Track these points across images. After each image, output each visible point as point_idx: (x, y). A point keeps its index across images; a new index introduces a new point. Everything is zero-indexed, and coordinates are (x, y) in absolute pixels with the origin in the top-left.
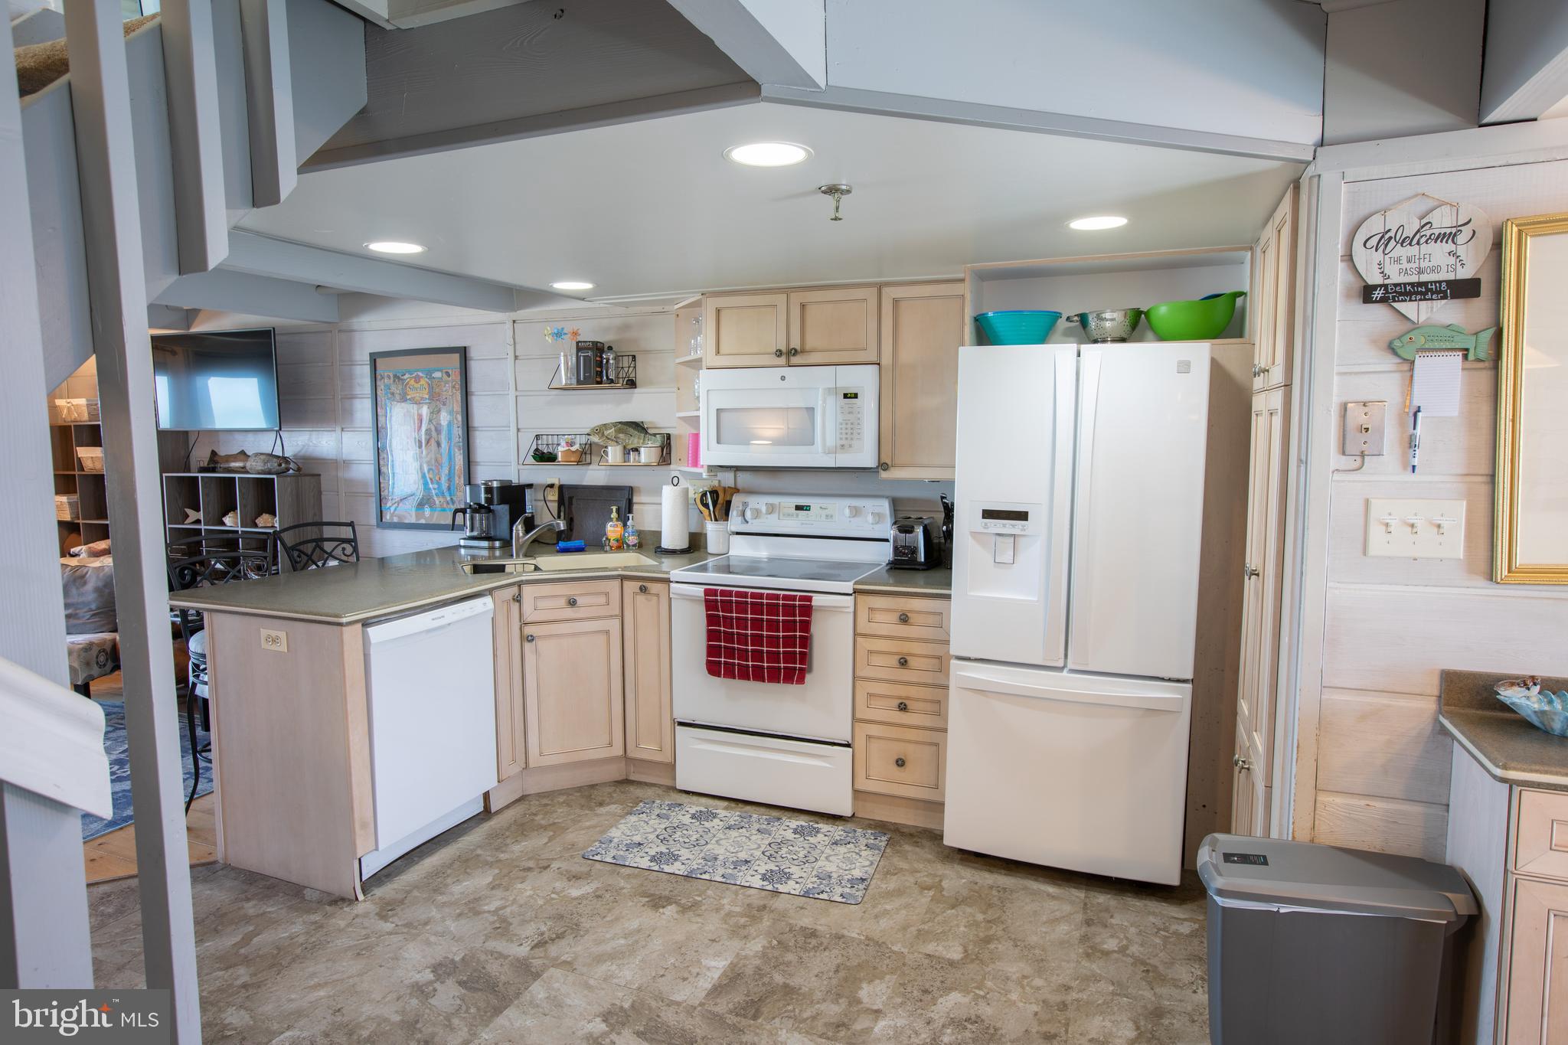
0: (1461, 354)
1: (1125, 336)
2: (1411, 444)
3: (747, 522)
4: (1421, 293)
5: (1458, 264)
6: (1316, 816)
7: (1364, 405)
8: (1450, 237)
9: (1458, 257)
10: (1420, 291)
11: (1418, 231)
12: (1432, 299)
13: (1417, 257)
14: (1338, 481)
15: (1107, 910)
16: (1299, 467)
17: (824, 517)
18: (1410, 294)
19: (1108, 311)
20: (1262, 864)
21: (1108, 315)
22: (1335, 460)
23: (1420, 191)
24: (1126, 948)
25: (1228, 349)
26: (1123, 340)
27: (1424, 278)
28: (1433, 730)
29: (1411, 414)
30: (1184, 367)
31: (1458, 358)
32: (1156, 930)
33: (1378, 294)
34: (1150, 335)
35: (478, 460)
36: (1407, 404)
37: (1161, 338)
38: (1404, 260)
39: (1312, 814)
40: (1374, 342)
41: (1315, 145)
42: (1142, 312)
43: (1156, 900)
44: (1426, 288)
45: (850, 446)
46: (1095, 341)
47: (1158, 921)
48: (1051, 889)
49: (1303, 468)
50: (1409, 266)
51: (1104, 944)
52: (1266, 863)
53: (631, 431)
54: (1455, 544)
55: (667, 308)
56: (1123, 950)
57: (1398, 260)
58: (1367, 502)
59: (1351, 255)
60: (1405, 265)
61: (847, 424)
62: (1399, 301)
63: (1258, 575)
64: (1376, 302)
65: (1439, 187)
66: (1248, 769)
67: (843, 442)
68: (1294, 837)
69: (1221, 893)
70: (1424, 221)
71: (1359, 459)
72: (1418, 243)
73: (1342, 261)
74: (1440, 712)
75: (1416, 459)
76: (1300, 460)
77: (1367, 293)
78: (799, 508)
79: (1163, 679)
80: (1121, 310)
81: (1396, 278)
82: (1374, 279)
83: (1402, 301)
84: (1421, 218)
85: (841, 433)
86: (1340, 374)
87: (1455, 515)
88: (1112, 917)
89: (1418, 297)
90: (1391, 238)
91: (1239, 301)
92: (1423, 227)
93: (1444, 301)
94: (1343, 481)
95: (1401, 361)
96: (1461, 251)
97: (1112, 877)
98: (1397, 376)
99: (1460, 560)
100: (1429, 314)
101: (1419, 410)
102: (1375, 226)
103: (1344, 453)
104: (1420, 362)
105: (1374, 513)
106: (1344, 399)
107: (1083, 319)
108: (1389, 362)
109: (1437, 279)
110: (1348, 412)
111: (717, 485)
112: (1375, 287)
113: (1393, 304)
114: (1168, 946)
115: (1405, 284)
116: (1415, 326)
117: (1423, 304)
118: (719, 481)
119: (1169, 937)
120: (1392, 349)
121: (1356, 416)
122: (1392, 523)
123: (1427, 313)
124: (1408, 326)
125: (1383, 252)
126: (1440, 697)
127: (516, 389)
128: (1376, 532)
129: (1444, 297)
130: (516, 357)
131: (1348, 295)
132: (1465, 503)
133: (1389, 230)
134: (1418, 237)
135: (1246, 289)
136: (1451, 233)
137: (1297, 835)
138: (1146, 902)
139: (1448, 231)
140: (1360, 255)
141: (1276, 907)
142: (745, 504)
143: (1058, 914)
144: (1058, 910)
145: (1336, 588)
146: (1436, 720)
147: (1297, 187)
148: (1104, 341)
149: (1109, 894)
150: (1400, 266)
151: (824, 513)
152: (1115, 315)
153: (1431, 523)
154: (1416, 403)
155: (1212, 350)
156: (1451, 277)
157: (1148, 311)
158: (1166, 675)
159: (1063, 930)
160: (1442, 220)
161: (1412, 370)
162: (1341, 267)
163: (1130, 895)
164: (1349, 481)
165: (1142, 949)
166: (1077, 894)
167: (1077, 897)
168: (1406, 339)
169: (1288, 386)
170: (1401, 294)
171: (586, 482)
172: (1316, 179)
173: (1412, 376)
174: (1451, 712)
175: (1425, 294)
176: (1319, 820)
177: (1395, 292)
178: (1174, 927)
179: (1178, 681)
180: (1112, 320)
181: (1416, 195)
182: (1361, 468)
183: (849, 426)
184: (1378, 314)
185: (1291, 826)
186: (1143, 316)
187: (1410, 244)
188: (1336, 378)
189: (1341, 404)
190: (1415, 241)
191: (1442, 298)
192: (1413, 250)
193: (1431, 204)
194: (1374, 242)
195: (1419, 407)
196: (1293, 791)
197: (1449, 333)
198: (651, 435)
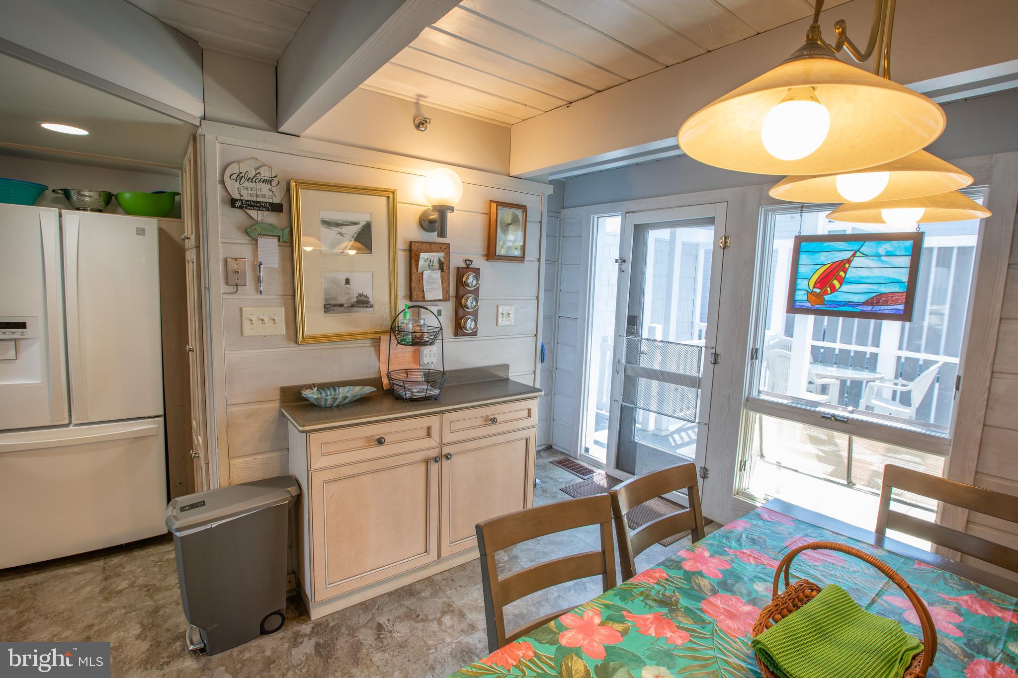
0: (277, 238)
1: (101, 208)
2: (258, 280)
4: (258, 207)
5: (273, 196)
6: (231, 472)
7: (236, 260)
8: (269, 182)
9: (273, 192)
10: (257, 205)
11: (255, 176)
12: (263, 210)
13: (255, 188)
14: (226, 299)
15: (121, 565)
16: (205, 291)
18: (253, 206)
19: (86, 190)
20: (202, 505)
21: (86, 193)
22: (224, 288)
23: (254, 156)
24: (135, 582)
25: (169, 224)
26: (100, 211)
27: (259, 199)
28: (279, 415)
29: (258, 266)
30: (141, 232)
31: (276, 240)
32: (154, 564)
33: (238, 204)
34: (120, 210)
36: (256, 260)
37: (128, 213)
38: (249, 189)
39: (228, 471)
40: (238, 228)
41: (200, 118)
42: (113, 195)
43: (155, 546)
44: (260, 204)
46: (78, 209)
47: (155, 558)
48: (76, 569)
49: (207, 292)
50: (252, 192)
51: (118, 587)
52: (204, 504)
54: (281, 328)
56: (132, 585)
57: (247, 189)
58: (241, 309)
59: (224, 182)
60: (250, 192)
62: (248, 209)
63: (193, 351)
64: (237, 208)
65: (264, 157)
66: (198, 457)
68: (220, 486)
69: (178, 530)
70: (257, 172)
71: (235, 287)
72: (255, 182)
73: (219, 183)
74: (281, 407)
75: (262, 287)
76: (205, 288)
77: (233, 202)
79: (144, 418)
80: (96, 191)
81: (246, 197)
82: (236, 196)
83: (250, 209)
84: (256, 170)
86: (223, 243)
87: (280, 314)
88: (124, 568)
89: (257, 208)
90: (242, 177)
91: (177, 198)
92: (257, 174)
93: (268, 212)
94: (228, 299)
95: (251, 239)
96: (274, 189)
97: (122, 545)
98: (250, 246)
99: (283, 335)
100: (262, 218)
101: (261, 264)
102: (234, 169)
103: (227, 284)
104: (259, 240)
105: (245, 315)
106: (226, 256)
107: (67, 193)
108: (245, 240)
109: (265, 201)
110: (228, 263)
112: (237, 200)
113: (247, 210)
114: (162, 570)
115: (251, 201)
116: (256, 222)
117: (259, 212)
119: (163, 564)
120: (246, 232)
121: (232, 265)
122: (254, 319)
123: (261, 216)
124: (253, 222)
125: (240, 183)
126: (281, 400)
128: (246, 324)
129: (268, 210)
131: (224, 202)
132: (284, 308)
133: (242, 172)
134: (255, 179)
135: (181, 192)
136: (269, 180)
137: (221, 484)
138: (147, 550)
139: (268, 179)
140: (229, 183)
141: (209, 526)
143: (83, 582)
144: (83, 580)
145: (229, 354)
146: (281, 412)
147: (195, 139)
148: (85, 210)
149: (122, 555)
150: (248, 192)
152: (92, 194)
153: (271, 319)
154: (260, 260)
155: (159, 224)
156: (271, 201)
157: (117, 194)
158: (146, 415)
159: (87, 591)
160: (265, 173)
161: (257, 244)
162: (219, 186)
163: (136, 550)
164: (231, 299)
165: (145, 579)
166: (98, 564)
167: (97, 566)
168: (253, 228)
169: (198, 247)
170: (249, 205)
172: (203, 137)
173: (257, 247)
174: (285, 406)
175: (260, 207)
176: (233, 473)
177: (246, 204)
178: (166, 557)
179: (155, 417)
180: (89, 197)
181: (253, 158)
182: (237, 291)
184: (238, 215)
185: (218, 481)
186: (114, 197)
187: (252, 181)
188: (220, 245)
189: (224, 258)
190: (253, 181)
191: (267, 211)
192: (253, 185)
193: (260, 164)
194: (234, 177)
195: (261, 262)
196: (217, 462)
197: (272, 228)
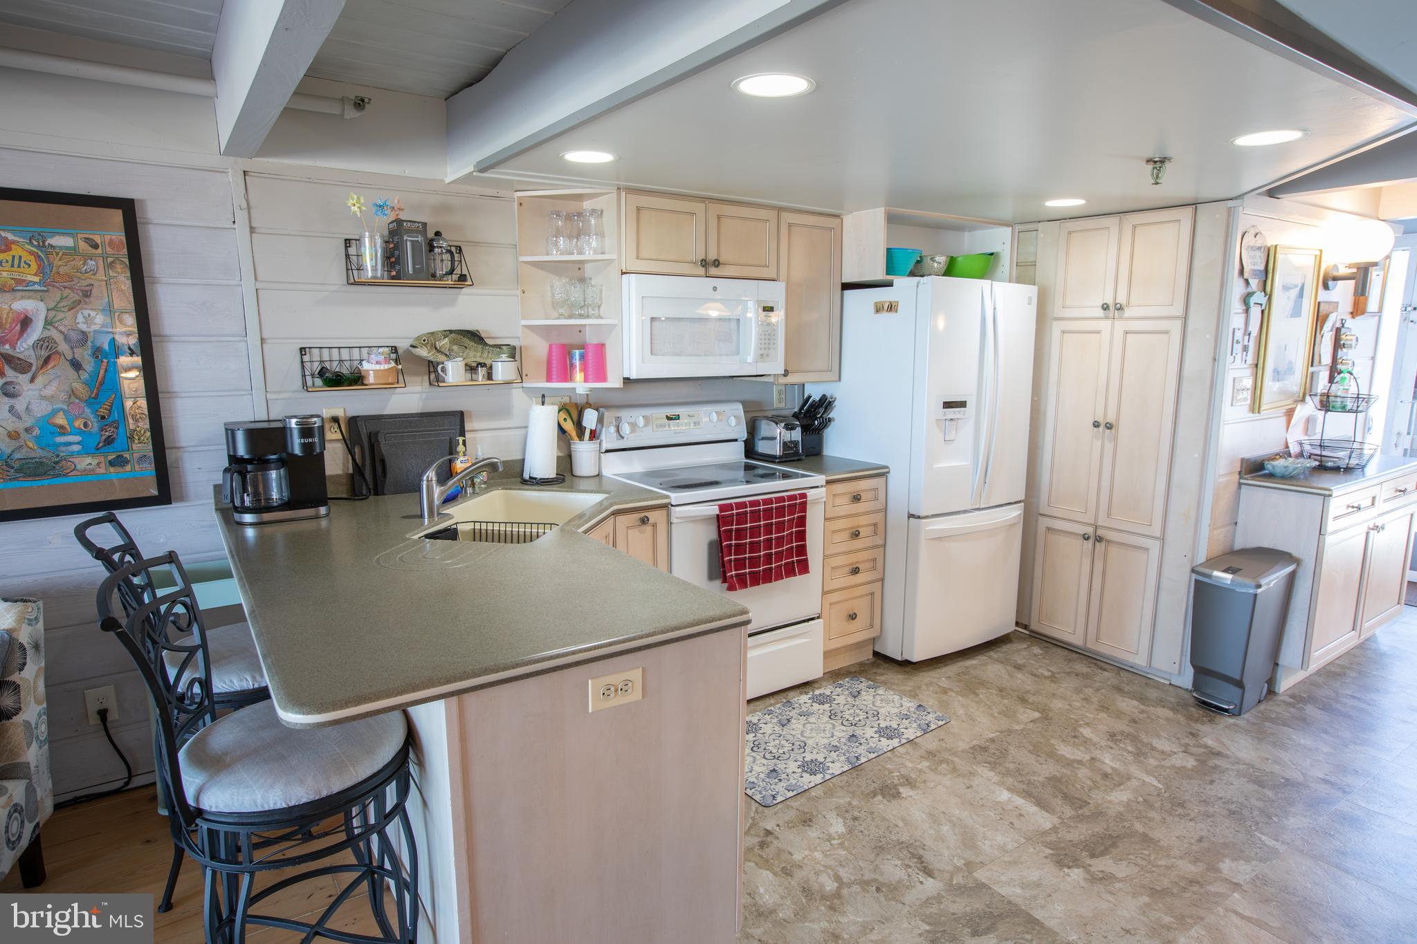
3: (623, 438)
5: (1261, 263)
7: (1238, 330)
14: (1229, 369)
17: (692, 425)
19: (938, 256)
21: (938, 259)
22: (1230, 359)
23: (1254, 224)
27: (1255, 267)
28: (1237, 488)
30: (1030, 301)
35: (177, 389)
42: (952, 259)
45: (768, 355)
50: (1252, 261)
53: (467, 341)
55: (502, 193)
58: (1234, 379)
59: (1241, 252)
61: (765, 335)
67: (763, 352)
74: (1240, 479)
78: (669, 418)
79: (1013, 503)
82: (1246, 266)
85: (761, 344)
111: (568, 402)
118: (570, 397)
121: (1236, 336)
126: (1241, 471)
127: (256, 279)
130: (252, 230)
142: (618, 419)
146: (1239, 483)
151: (692, 420)
156: (1259, 268)
169: (1185, 318)
171: (389, 411)
179: (1019, 502)
180: (939, 263)
183: (767, 337)
198: (490, 346)
